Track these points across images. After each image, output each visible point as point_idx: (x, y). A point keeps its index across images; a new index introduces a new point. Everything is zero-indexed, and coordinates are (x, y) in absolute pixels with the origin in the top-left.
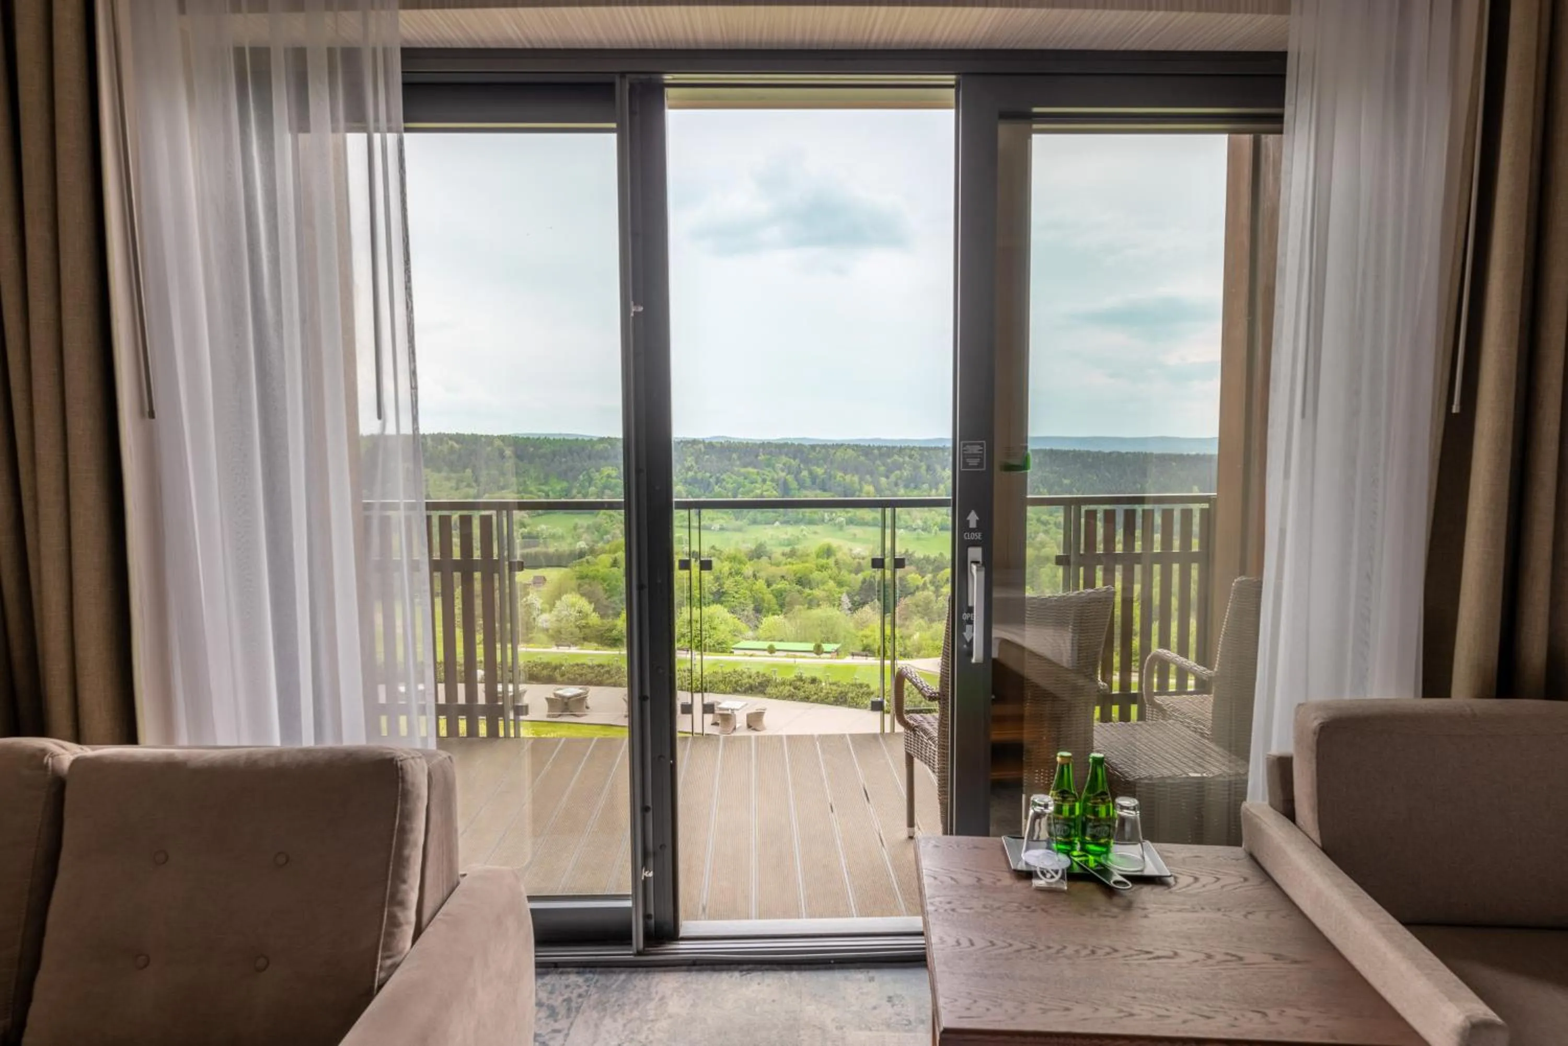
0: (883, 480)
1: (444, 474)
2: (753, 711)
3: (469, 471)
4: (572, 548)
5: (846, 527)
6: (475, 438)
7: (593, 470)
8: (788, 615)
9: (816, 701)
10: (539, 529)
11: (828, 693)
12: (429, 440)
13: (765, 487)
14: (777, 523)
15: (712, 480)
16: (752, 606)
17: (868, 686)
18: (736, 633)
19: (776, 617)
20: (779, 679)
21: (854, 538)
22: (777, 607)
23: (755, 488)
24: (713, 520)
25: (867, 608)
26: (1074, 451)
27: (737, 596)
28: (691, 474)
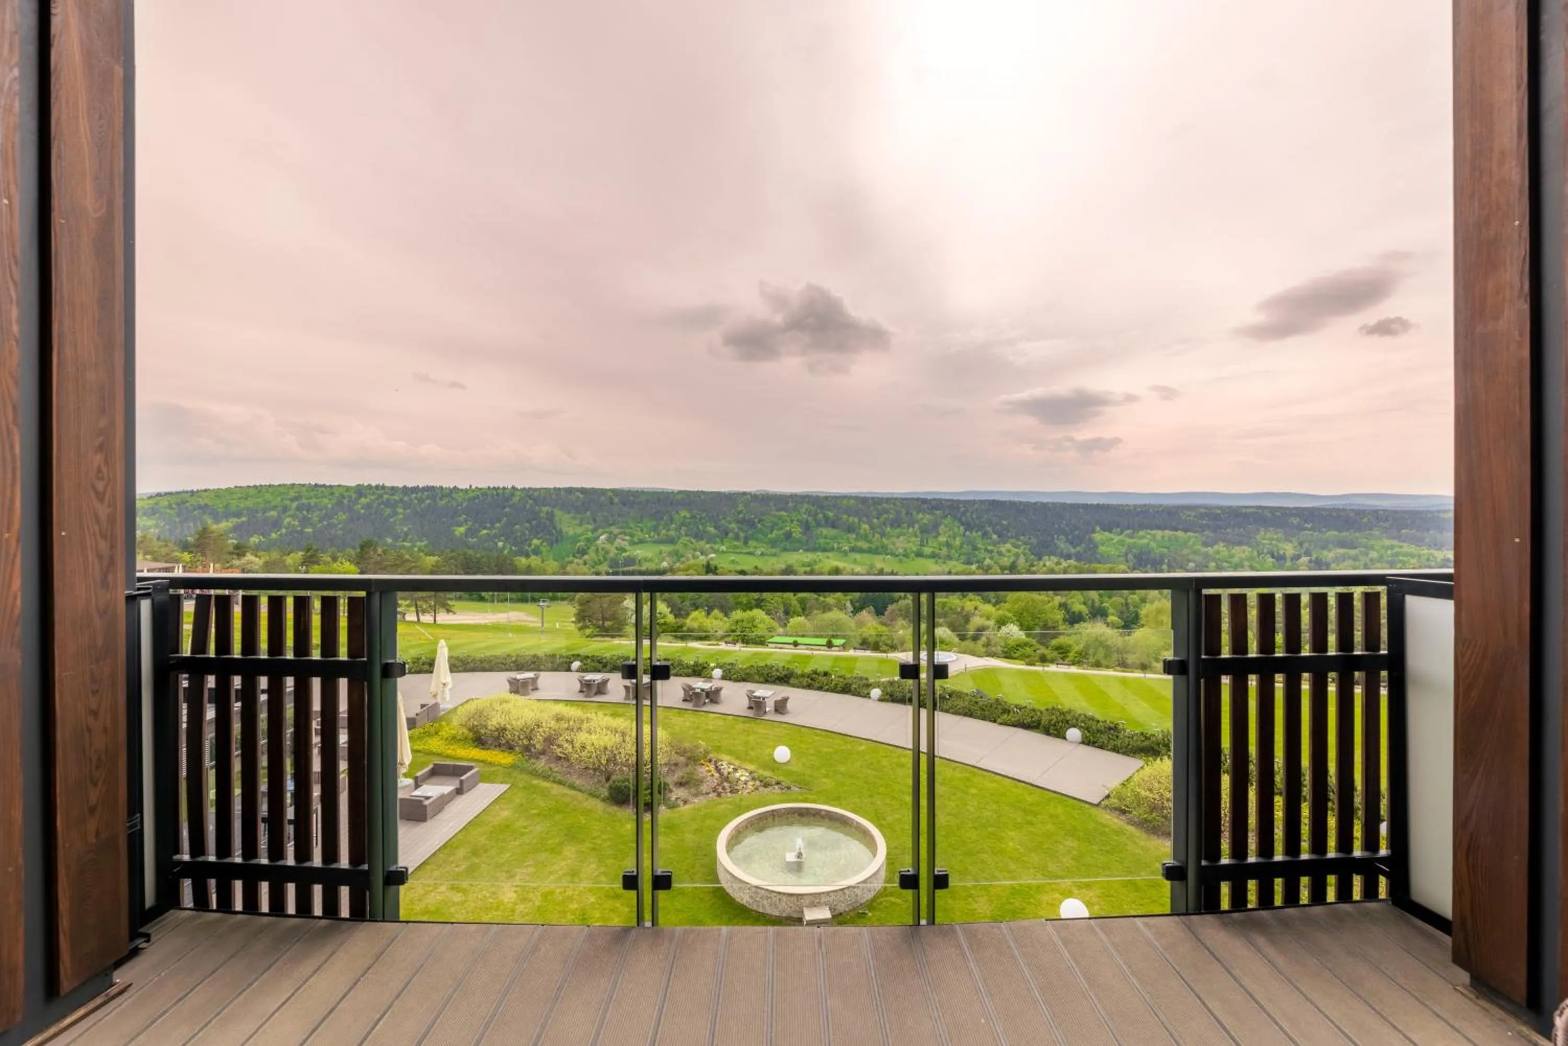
0: (875, 521)
1: (571, 515)
2: (779, 698)
3: (588, 513)
4: (658, 567)
5: (849, 554)
6: (594, 491)
7: (674, 513)
8: (809, 617)
9: (827, 690)
10: (635, 553)
11: (836, 684)
12: (563, 493)
13: (793, 525)
14: (801, 551)
15: (756, 520)
16: (782, 609)
17: (867, 679)
18: (771, 629)
19: (799, 618)
20: (799, 672)
21: (855, 561)
22: (800, 610)
23: (786, 526)
24: (756, 548)
25: (864, 613)
26: (1010, 502)
27: (772, 602)
28: (741, 516)
